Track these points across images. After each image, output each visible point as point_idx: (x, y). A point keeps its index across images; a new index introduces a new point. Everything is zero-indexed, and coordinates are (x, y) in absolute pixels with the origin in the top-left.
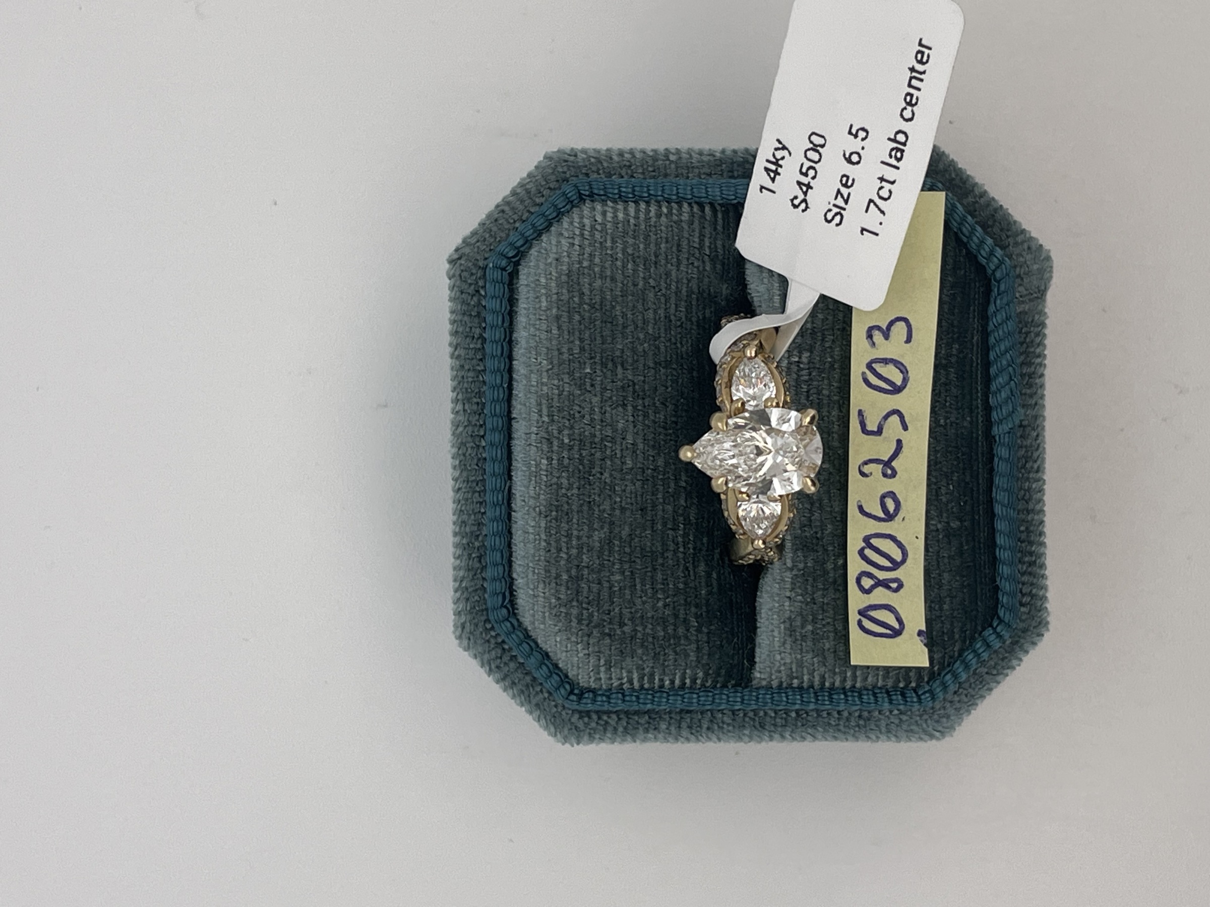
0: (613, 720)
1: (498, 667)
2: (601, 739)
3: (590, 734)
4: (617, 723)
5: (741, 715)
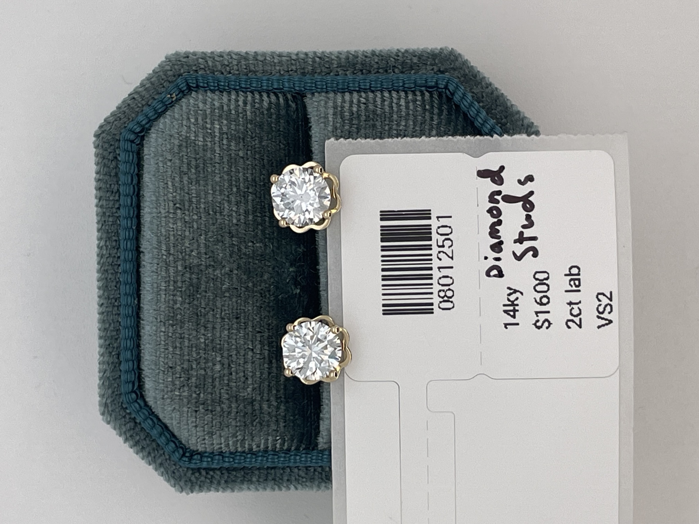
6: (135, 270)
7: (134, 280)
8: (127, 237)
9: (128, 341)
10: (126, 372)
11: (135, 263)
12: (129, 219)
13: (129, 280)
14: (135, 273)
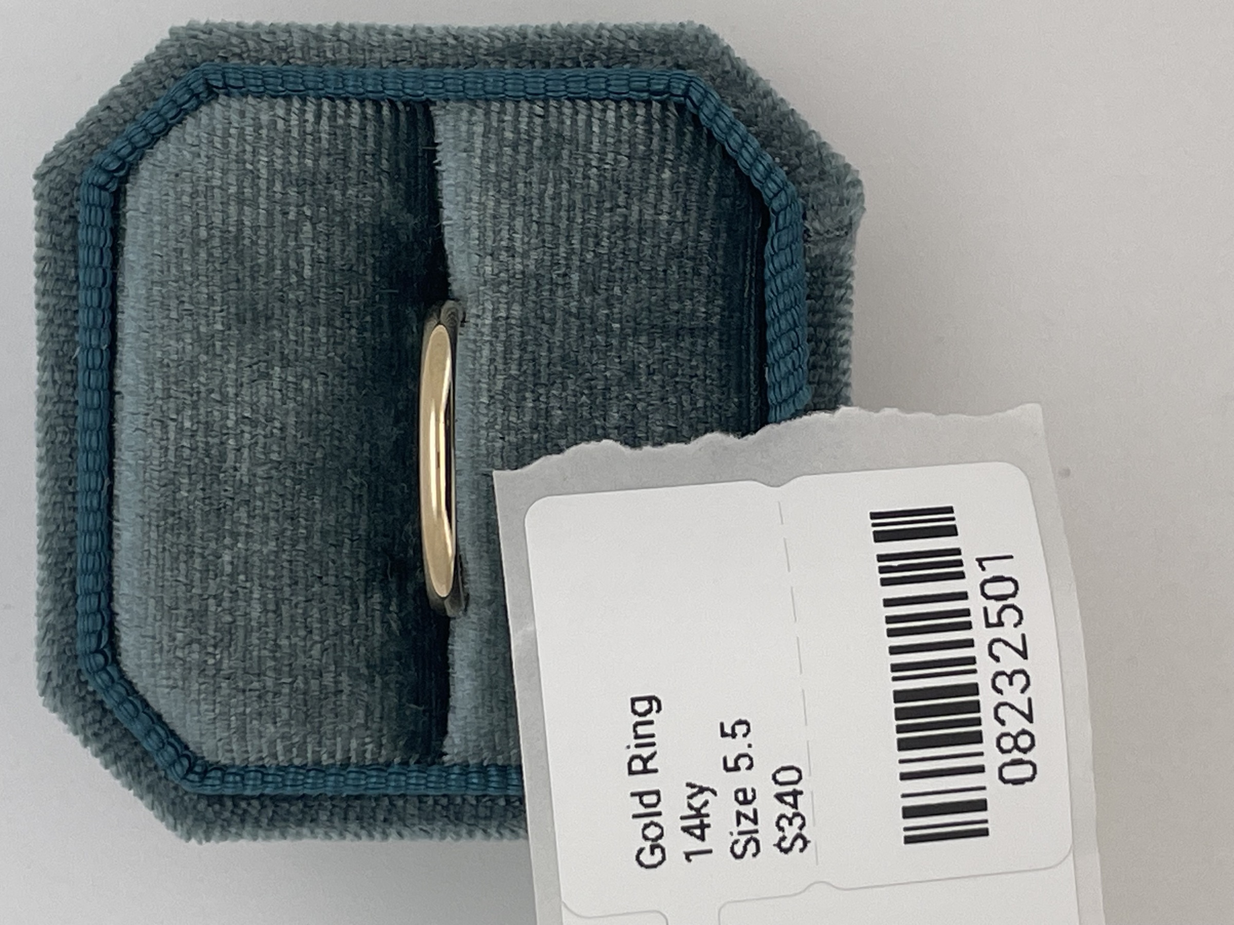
0: (254, 807)
1: (95, 735)
2: (239, 836)
3: (222, 826)
4: (259, 811)
5: (430, 802)
6: (105, 426)
7: (103, 444)
8: (90, 364)
9: (91, 558)
10: (86, 614)
11: (106, 413)
12: (94, 331)
13: (94, 444)
14: (105, 432)
